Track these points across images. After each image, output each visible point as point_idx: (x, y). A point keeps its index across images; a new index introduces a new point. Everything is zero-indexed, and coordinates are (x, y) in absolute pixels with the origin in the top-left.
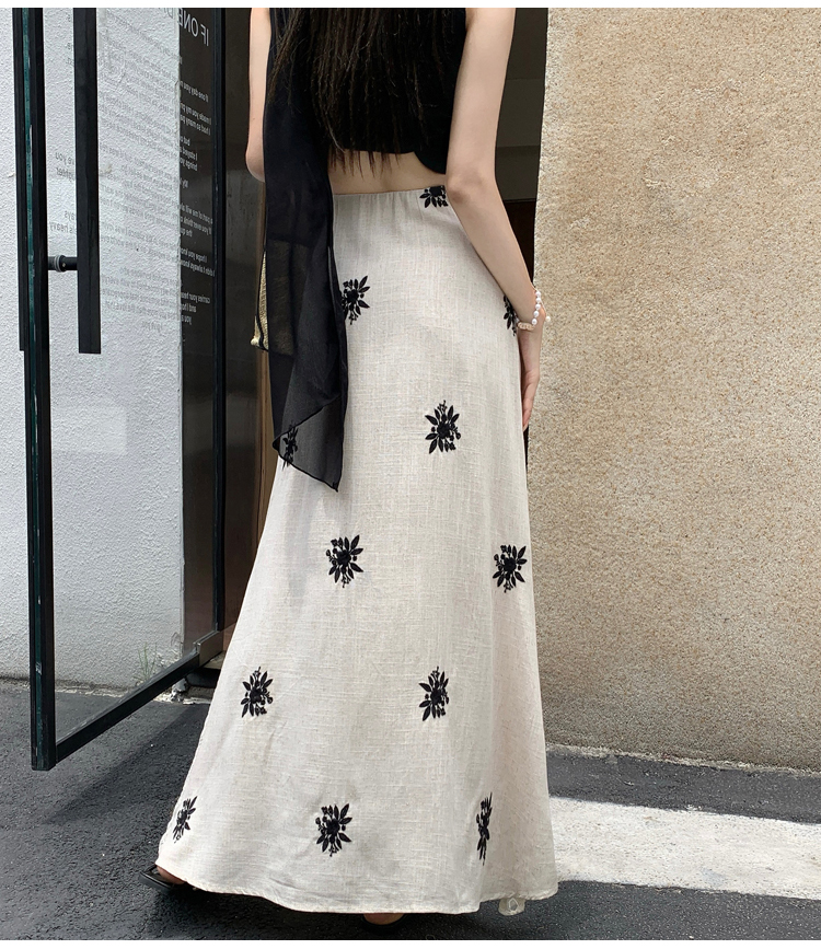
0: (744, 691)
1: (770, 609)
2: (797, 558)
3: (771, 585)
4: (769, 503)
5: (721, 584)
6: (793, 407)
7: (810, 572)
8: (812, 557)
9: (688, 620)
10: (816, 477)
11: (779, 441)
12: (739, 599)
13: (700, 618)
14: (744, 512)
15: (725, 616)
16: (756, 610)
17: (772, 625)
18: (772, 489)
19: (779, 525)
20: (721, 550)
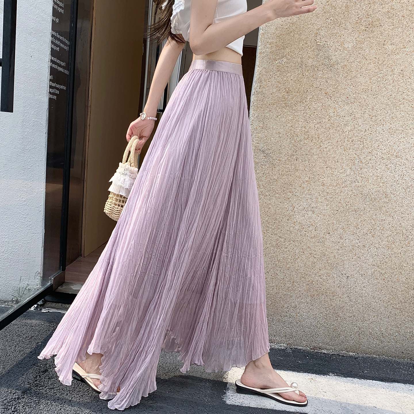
0: (354, 316)
1: (370, 273)
2: (386, 246)
3: (371, 260)
4: (374, 217)
5: (346, 258)
6: (389, 166)
7: (392, 254)
8: (394, 246)
9: (329, 276)
10: (399, 204)
11: (381, 184)
12: (355, 266)
13: (335, 276)
14: (361, 221)
15: (347, 275)
16: (362, 273)
17: (370, 282)
18: (376, 210)
19: (378, 228)
20: (347, 241)
